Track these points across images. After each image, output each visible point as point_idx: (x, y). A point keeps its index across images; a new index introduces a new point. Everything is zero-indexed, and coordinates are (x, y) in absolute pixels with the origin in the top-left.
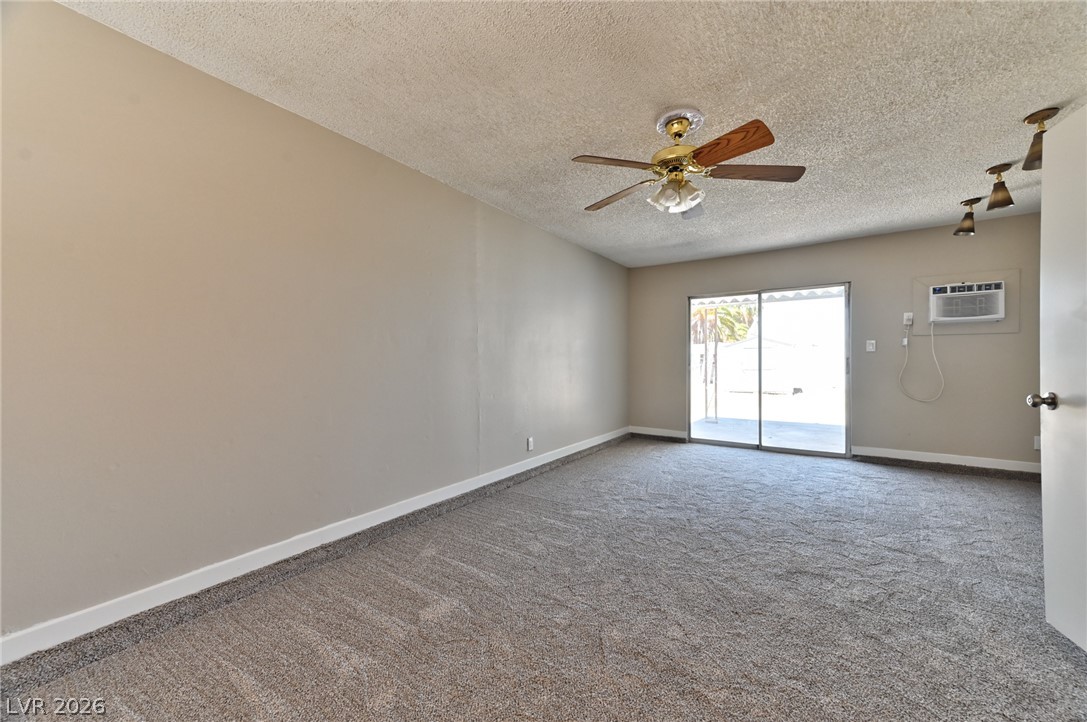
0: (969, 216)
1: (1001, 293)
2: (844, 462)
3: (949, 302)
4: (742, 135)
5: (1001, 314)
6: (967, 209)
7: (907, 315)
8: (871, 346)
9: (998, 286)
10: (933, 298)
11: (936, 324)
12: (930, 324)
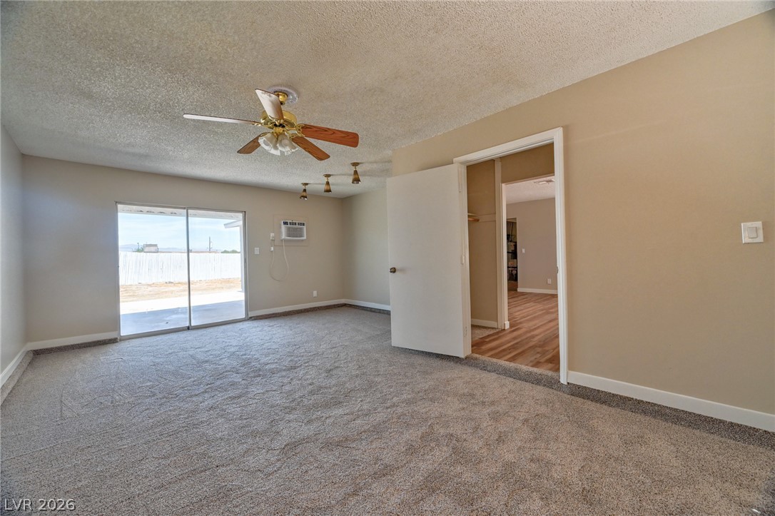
0: (305, 190)
1: (305, 227)
2: (246, 323)
3: (289, 229)
4: (343, 135)
5: (305, 238)
6: (303, 187)
7: (272, 235)
8: (257, 251)
9: (304, 224)
10: (283, 227)
11: (285, 240)
12: (282, 240)
